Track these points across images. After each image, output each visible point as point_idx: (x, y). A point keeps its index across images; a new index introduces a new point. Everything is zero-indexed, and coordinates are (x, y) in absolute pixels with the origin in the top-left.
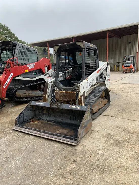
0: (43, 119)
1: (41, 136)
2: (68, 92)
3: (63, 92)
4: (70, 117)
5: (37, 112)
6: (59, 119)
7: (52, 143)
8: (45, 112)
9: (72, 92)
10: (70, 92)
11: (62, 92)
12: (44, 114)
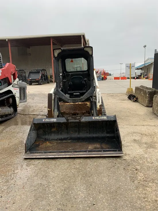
0: (52, 139)
1: (76, 156)
2: (77, 103)
3: (71, 104)
4: (89, 130)
5: (41, 131)
6: (76, 135)
7: (95, 160)
8: (53, 130)
9: (82, 103)
10: (80, 103)
11: (68, 104)
12: (51, 133)
